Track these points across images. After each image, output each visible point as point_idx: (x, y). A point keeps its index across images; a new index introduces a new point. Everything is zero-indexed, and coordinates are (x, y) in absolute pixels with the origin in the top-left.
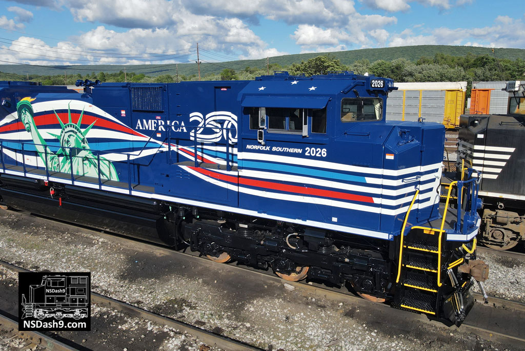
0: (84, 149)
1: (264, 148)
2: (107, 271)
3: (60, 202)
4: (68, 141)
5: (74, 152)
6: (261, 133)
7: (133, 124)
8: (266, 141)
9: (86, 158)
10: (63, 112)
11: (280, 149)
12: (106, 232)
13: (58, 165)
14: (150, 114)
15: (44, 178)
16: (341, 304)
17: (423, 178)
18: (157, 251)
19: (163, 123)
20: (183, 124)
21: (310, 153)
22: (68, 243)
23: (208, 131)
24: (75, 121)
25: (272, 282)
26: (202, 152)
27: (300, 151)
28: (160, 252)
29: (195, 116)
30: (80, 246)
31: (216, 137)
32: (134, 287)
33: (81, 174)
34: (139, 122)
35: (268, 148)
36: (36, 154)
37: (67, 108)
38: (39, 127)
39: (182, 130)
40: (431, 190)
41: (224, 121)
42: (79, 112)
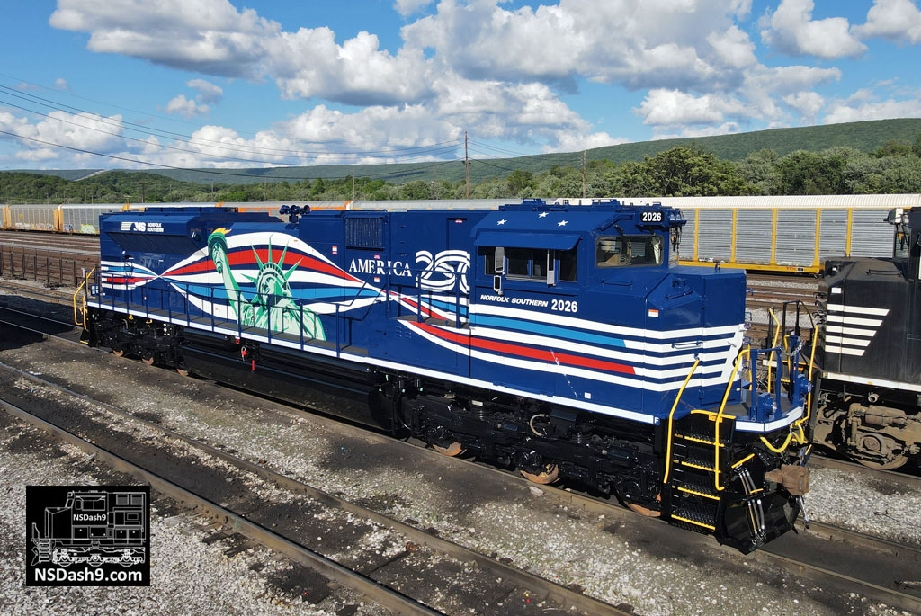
0: (285, 296)
1: (501, 299)
2: (306, 457)
3: (253, 365)
4: (266, 286)
5: (273, 300)
6: (497, 279)
7: (346, 266)
8: (503, 290)
9: (286, 309)
10: (262, 248)
11: (521, 301)
12: (308, 410)
13: (253, 317)
14: (366, 253)
15: (236, 334)
16: (603, 517)
17: (706, 345)
18: (370, 437)
19: (383, 265)
20: (407, 266)
21: (557, 306)
22: (260, 421)
23: (438, 276)
24: (276, 260)
25: (515, 484)
26: (430, 304)
27: (545, 304)
28: (373, 439)
29: (423, 256)
30: (274, 426)
31: (448, 284)
32: (337, 477)
33: (280, 330)
34: (353, 262)
35: (507, 300)
36: (226, 302)
37: (268, 243)
38: (233, 267)
39: (406, 274)
40: (723, 361)
41: (458, 263)
42: (282, 248)
